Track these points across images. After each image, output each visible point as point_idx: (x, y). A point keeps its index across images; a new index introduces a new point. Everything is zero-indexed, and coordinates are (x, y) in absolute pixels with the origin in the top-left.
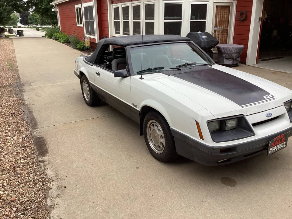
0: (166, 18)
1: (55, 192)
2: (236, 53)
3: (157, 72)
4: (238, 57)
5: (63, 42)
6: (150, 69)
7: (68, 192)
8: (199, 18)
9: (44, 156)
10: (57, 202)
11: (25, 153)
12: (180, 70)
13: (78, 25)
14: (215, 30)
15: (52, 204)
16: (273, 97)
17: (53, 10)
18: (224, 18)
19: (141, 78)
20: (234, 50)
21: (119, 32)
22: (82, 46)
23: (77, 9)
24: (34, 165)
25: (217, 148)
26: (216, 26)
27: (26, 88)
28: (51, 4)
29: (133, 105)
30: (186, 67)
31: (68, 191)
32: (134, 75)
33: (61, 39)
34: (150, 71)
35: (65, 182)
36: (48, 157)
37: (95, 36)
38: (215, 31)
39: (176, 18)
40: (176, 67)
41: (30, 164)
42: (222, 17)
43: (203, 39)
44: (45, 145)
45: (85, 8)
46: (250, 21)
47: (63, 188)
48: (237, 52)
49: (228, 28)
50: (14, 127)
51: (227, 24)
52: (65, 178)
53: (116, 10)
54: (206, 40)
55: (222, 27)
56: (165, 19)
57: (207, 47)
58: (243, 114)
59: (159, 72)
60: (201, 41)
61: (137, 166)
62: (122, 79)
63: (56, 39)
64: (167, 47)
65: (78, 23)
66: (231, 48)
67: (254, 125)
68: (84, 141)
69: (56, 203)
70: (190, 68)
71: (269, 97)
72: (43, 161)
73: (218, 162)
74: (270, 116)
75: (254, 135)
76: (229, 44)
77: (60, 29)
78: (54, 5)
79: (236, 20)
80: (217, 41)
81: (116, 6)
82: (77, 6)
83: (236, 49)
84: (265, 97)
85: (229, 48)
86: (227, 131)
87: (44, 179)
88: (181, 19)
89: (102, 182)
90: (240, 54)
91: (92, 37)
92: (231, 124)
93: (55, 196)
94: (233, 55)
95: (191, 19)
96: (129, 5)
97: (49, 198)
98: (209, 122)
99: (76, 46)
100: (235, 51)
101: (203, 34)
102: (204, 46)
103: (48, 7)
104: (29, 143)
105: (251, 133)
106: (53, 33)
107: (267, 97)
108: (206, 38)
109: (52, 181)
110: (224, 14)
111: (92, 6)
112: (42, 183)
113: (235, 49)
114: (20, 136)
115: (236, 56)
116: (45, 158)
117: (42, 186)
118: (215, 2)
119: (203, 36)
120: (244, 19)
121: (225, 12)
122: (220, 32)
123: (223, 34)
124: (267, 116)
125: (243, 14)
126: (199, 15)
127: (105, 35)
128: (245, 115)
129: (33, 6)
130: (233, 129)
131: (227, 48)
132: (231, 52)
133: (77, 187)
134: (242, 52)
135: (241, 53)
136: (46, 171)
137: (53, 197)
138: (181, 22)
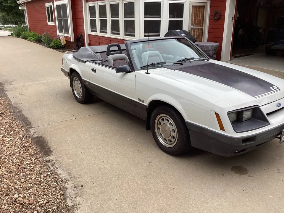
0: (146, 16)
1: (73, 191)
2: (213, 50)
4: (214, 54)
5: (34, 41)
6: (153, 64)
7: (87, 191)
8: (176, 16)
9: (49, 155)
10: (78, 202)
11: (28, 154)
12: (182, 64)
13: (48, 24)
14: (191, 28)
15: (74, 204)
16: (278, 88)
17: (20, 8)
18: (200, 17)
19: (147, 73)
20: (211, 47)
21: (95, 30)
22: (55, 44)
23: (48, 8)
24: (42, 165)
25: (239, 139)
26: (192, 25)
27: (7, 87)
28: (17, 2)
29: (139, 100)
31: (86, 189)
32: (138, 70)
33: (31, 38)
34: (153, 66)
35: (80, 181)
36: (53, 156)
37: (69, 34)
38: (191, 29)
39: (155, 16)
41: (37, 164)
42: (198, 17)
44: (46, 144)
45: (58, 6)
46: (224, 20)
47: (80, 187)
48: (214, 49)
49: (203, 27)
50: (7, 127)
51: (202, 23)
52: (78, 176)
53: (92, 9)
55: (198, 26)
56: (145, 18)
58: (258, 105)
59: (162, 67)
61: (150, 161)
63: (25, 38)
65: (49, 21)
66: (208, 46)
67: (268, 114)
68: (87, 139)
69: (77, 203)
70: (191, 63)
71: (275, 89)
72: (49, 161)
73: (235, 153)
74: (280, 106)
75: (269, 124)
76: (204, 41)
77: (28, 28)
78: (21, 3)
79: (210, 20)
80: (195, 39)
81: (91, 4)
82: (47, 5)
83: (212, 46)
85: (206, 46)
86: (244, 121)
87: (57, 179)
88: (160, 18)
89: (119, 178)
91: (66, 35)
92: (247, 115)
93: (74, 196)
94: (210, 52)
95: (169, 18)
96: (106, 3)
97: (68, 198)
98: (229, 113)
99: (49, 44)
100: (211, 49)
104: (29, 143)
105: (267, 123)
106: (21, 32)
107: (273, 88)
108: (185, 36)
109: (66, 181)
110: (200, 13)
111: (66, 4)
112: (56, 183)
113: (212, 47)
114: (16, 136)
115: (212, 53)
116: (51, 158)
117: (57, 187)
118: (191, 1)
119: (182, 34)
120: (218, 18)
121: (200, 12)
122: (196, 31)
123: (198, 33)
124: (277, 106)
125: (217, 13)
126: (176, 14)
127: (80, 33)
128: (260, 106)
130: (249, 119)
131: (204, 46)
132: (208, 50)
133: (95, 184)
134: (217, 49)
135: (217, 50)
136: (56, 171)
137: (72, 196)
138: (160, 21)
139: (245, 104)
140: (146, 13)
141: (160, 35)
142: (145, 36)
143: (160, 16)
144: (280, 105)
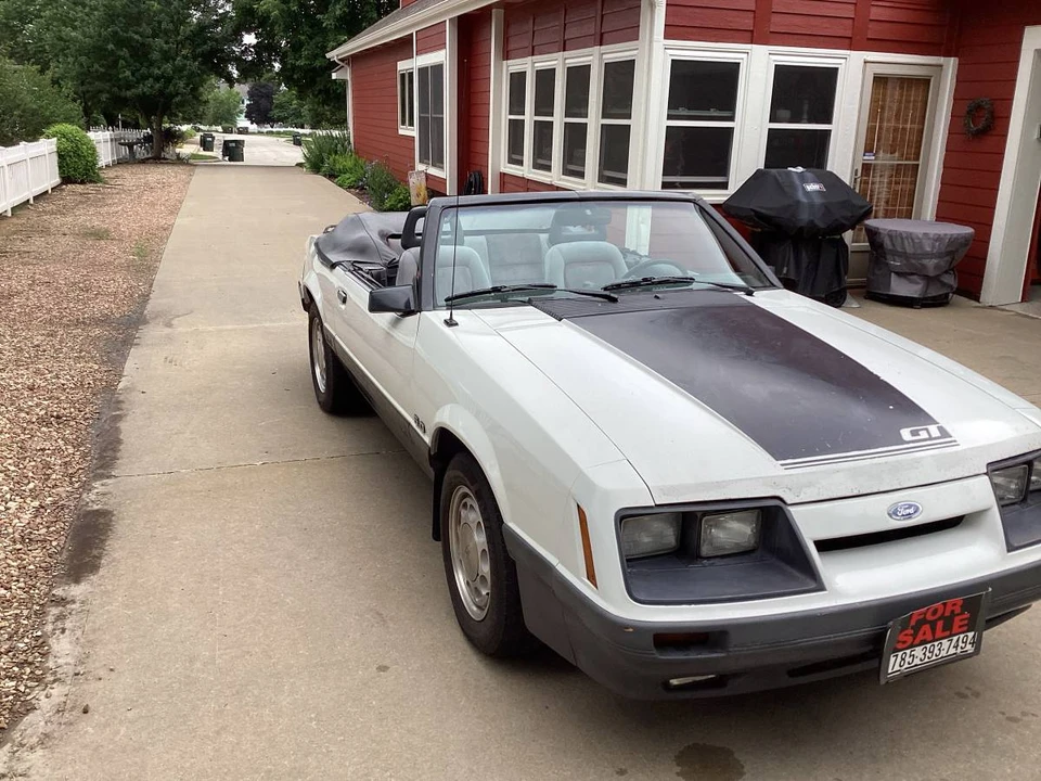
0: (674, 112)
1: (42, 723)
2: (939, 256)
3: (523, 303)
4: (946, 272)
5: (352, 187)
6: (495, 290)
7: (86, 732)
8: (805, 116)
9: (77, 581)
10: (28, 764)
11: (15, 564)
12: (614, 300)
13: (401, 132)
14: (863, 164)
15: (6, 771)
16: (944, 433)
17: (334, 76)
18: (906, 121)
19: (450, 323)
20: (930, 242)
21: (518, 157)
22: (401, 201)
23: (403, 76)
24: (25, 612)
25: (640, 630)
26: (868, 149)
27: (150, 333)
28: (328, 55)
29: (417, 420)
30: (648, 290)
31: (88, 729)
32: (435, 307)
33: (347, 176)
34: (500, 296)
35: (93, 693)
36: (88, 586)
37: (443, 168)
38: (866, 168)
39: (713, 112)
40: (606, 289)
41: (16, 604)
42: (897, 119)
43: (807, 194)
44: (103, 541)
45: (423, 71)
46: (1006, 136)
47: (77, 713)
48: (943, 250)
49: (918, 159)
50: (33, 463)
51: (914, 145)
52: (102, 673)
53: (518, 80)
54: (818, 201)
55: (897, 154)
56: (670, 117)
57: (821, 225)
58: (777, 494)
59: (529, 303)
60: (798, 202)
61: (386, 662)
62: (395, 323)
63: (331, 176)
64: (588, 212)
65: (403, 123)
66: (920, 236)
67: (825, 546)
68: (243, 542)
69: (21, 768)
70: (657, 297)
71: (924, 435)
72: (62, 602)
73: (667, 687)
74: (907, 516)
75: (821, 587)
76: (918, 217)
77: (349, 143)
78: (335, 59)
79: (951, 132)
80: (862, 207)
81: (515, 65)
82: (402, 66)
83: (938, 238)
84: (906, 434)
85: (910, 236)
86: (708, 558)
87: (28, 670)
88: (732, 119)
89: (228, 707)
90: (955, 263)
91: (433, 171)
93: (35, 740)
94: (925, 262)
95: (770, 122)
96: (555, 62)
97: (9, 744)
98: (625, 518)
99: (382, 201)
100: (933, 247)
101: (809, 175)
102: (812, 221)
103: (317, 63)
104: (51, 529)
105: (808, 580)
106: (325, 155)
107: (914, 433)
108: (819, 192)
109: (54, 681)
110: (907, 108)
111: (442, 65)
112: (14, 683)
113: (936, 241)
114: (34, 498)
115: (937, 267)
116: (76, 591)
117: (7, 697)
118: (869, 59)
119: (808, 182)
120: (980, 126)
121: (908, 101)
122: (887, 173)
123: (897, 183)
124: (893, 513)
125: (979, 107)
126: (806, 107)
127: (478, 168)
128: (789, 502)
129: (275, 60)
130: (742, 554)
131: (904, 235)
132: (919, 252)
133: (129, 714)
134: (963, 252)
135: (959, 257)
136: (52, 641)
137: (25, 741)
138: (731, 130)
139: (719, 485)
140: (674, 103)
141: (727, 183)
142: (665, 185)
143: (734, 113)
144: (911, 511)
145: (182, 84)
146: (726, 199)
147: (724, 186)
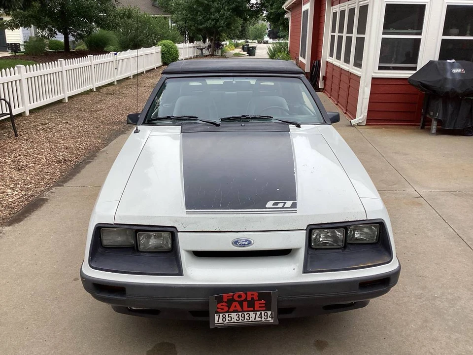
0: (386, 31)
6: (168, 117)
8: (468, 32)
16: (293, 206)
17: (285, 17)
25: (87, 280)
28: (283, 7)
32: (143, 124)
37: (305, 58)
39: (410, 31)
43: (452, 74)
45: (304, 14)
53: (334, 17)
54: (458, 78)
56: (384, 33)
57: (460, 91)
58: (177, 227)
59: (181, 124)
60: (446, 79)
71: (281, 205)
73: (129, 309)
77: (288, 47)
78: (285, 8)
84: (271, 203)
88: (420, 34)
95: (443, 35)
96: (346, 7)
98: (100, 228)
101: (457, 64)
102: (452, 89)
103: (279, 11)
107: (275, 204)
108: (460, 74)
111: (308, 10)
119: (455, 68)
127: (319, 59)
128: (179, 230)
129: (264, 10)
138: (419, 40)
140: (386, 27)
141: (416, 67)
142: (380, 68)
143: (422, 31)
145: (222, 22)
146: (411, 75)
147: (415, 69)
